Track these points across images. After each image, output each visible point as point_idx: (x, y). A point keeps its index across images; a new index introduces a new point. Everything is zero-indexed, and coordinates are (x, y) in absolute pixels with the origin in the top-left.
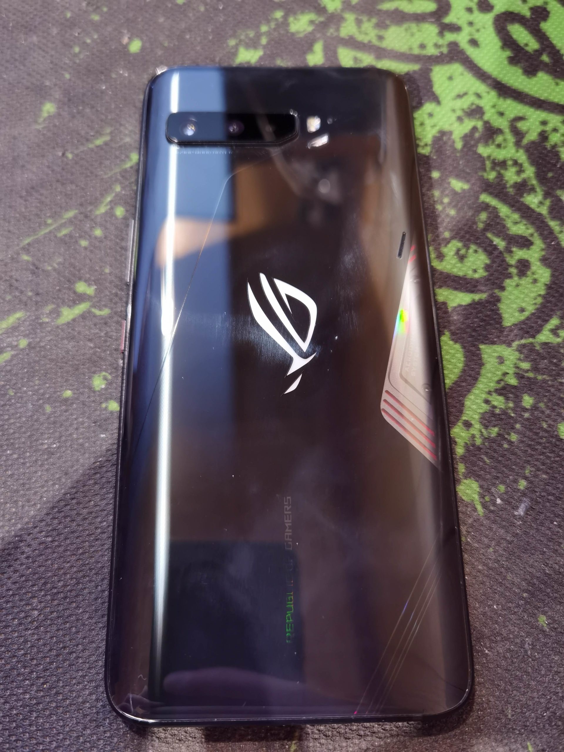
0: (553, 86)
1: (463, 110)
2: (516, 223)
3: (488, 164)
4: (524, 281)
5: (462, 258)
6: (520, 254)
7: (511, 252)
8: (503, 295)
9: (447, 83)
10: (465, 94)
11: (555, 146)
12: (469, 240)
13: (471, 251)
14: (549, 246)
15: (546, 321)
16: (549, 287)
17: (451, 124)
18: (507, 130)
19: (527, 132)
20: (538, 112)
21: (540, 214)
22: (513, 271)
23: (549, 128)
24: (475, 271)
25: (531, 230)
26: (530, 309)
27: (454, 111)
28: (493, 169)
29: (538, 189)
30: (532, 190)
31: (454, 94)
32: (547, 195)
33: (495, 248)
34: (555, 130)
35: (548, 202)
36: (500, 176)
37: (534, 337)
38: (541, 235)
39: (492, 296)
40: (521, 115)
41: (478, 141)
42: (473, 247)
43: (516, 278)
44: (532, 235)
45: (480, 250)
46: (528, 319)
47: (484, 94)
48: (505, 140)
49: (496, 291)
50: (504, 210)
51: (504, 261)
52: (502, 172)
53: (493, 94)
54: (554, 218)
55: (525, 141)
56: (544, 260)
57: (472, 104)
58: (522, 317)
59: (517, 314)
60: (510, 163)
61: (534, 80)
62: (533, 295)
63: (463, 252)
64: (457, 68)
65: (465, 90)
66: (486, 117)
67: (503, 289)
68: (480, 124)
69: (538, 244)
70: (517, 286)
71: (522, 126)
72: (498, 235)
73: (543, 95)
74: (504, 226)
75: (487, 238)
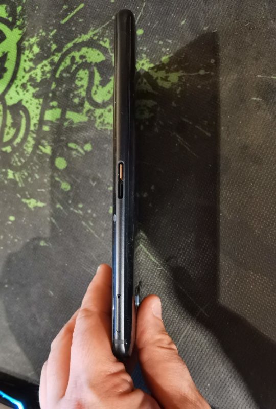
0: (10, 60)
1: (23, 91)
2: (66, 63)
3: (44, 77)
4: (88, 55)
5: (82, 79)
6: (77, 59)
7: (77, 63)
8: (94, 62)
9: (13, 99)
10: (17, 91)
11: (34, 55)
12: (74, 78)
13: (78, 76)
14: (73, 50)
15: (101, 46)
16: (89, 47)
17: (30, 94)
18: (30, 74)
19: (29, 66)
20: (21, 64)
21: (61, 55)
22: (84, 60)
23: (27, 59)
24: (86, 73)
25: (68, 57)
26: (98, 52)
27: (24, 94)
28: (46, 75)
29: (52, 58)
30: (52, 60)
31: (18, 96)
32: (53, 54)
33: (76, 68)
34: (27, 56)
35: (56, 54)
36: (48, 72)
37: (108, 49)
38: (69, 53)
39: (94, 66)
40: (23, 70)
41: (35, 83)
42: (77, 76)
43: (87, 59)
44: (70, 57)
45: (78, 73)
46: (101, 52)
47: (16, 85)
48: (34, 73)
49: (93, 64)
50: (61, 68)
51: (80, 64)
52: (46, 72)
53: (16, 81)
54: (62, 50)
55: (33, 66)
56: (79, 50)
57: (20, 88)
58: (101, 54)
59: (100, 56)
60: (42, 70)
61: (8, 68)
62: (92, 52)
63: (79, 79)
64: (7, 97)
65: (15, 92)
66: (25, 82)
67: (91, 62)
68: (28, 84)
69: (73, 54)
70: (89, 58)
71: (27, 69)
72: (71, 68)
73: (14, 63)
74: (67, 67)
75: (73, 71)
